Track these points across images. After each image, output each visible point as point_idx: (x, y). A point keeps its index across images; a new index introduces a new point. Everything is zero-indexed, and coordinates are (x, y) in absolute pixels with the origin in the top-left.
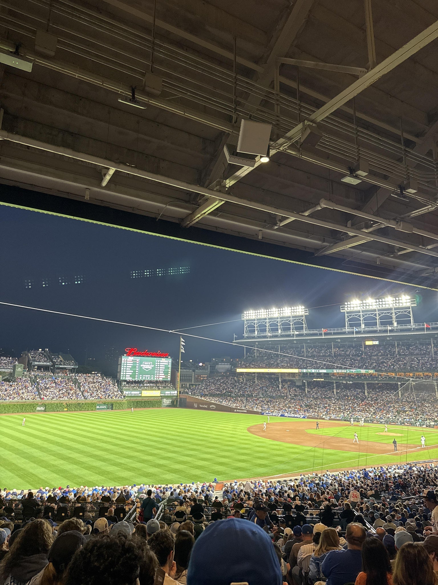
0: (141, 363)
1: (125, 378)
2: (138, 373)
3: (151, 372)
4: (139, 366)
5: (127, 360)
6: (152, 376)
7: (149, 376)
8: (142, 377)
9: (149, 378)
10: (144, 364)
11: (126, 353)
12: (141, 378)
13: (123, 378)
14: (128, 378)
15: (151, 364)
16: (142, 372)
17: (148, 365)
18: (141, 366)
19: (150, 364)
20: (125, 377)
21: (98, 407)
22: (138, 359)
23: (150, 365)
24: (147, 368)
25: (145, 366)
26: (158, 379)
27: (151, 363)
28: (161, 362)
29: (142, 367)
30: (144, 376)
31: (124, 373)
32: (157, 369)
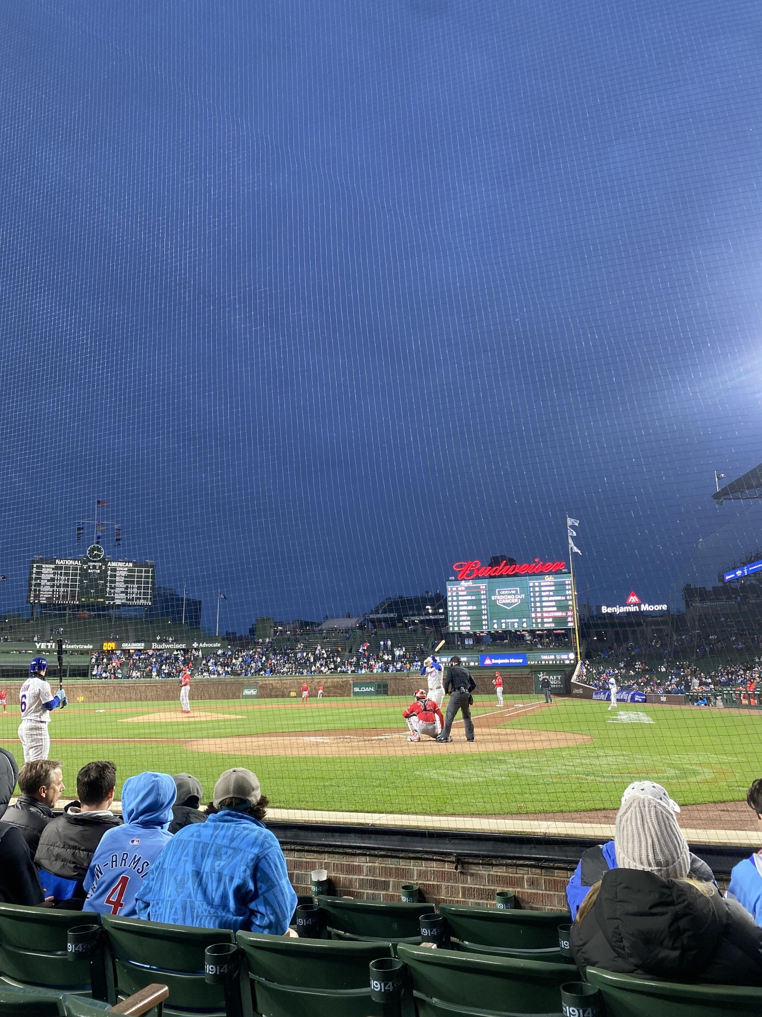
0: (491, 591)
1: (459, 629)
2: (487, 614)
3: (522, 611)
4: (488, 599)
5: (457, 588)
6: (524, 620)
7: (517, 620)
8: (499, 624)
9: (516, 625)
10: (500, 594)
11: (454, 574)
12: (495, 626)
13: (453, 629)
14: (465, 628)
15: (517, 593)
16: (497, 612)
17: (511, 594)
18: (493, 598)
19: (514, 592)
20: (459, 626)
21: (357, 689)
22: (483, 585)
23: (514, 595)
24: (508, 601)
25: (503, 597)
26: (540, 625)
27: (516, 590)
28: (542, 584)
29: (495, 601)
30: (503, 621)
31: (456, 619)
32: (535, 602)
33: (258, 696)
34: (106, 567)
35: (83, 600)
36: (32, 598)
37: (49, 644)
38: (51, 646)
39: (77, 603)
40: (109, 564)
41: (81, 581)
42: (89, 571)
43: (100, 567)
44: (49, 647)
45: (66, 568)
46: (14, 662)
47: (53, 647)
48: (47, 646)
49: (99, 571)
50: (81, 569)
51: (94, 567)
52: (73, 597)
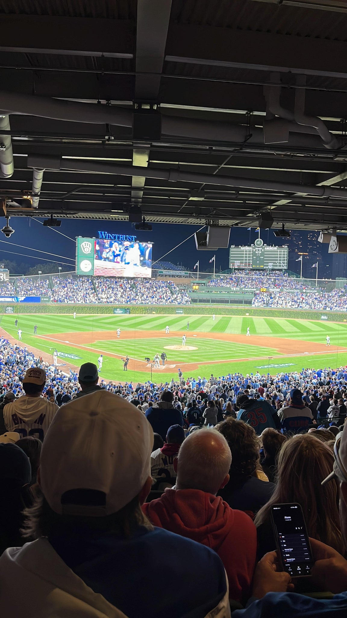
33: (327, 320)
34: (264, 250)
35: (254, 266)
36: (231, 266)
37: (237, 288)
38: (238, 289)
39: (251, 268)
40: (265, 248)
41: (252, 257)
42: (256, 252)
43: (261, 250)
44: (237, 290)
45: (246, 251)
46: (220, 296)
47: (239, 290)
48: (236, 289)
49: (261, 252)
50: (253, 251)
51: (259, 250)
52: (249, 265)
